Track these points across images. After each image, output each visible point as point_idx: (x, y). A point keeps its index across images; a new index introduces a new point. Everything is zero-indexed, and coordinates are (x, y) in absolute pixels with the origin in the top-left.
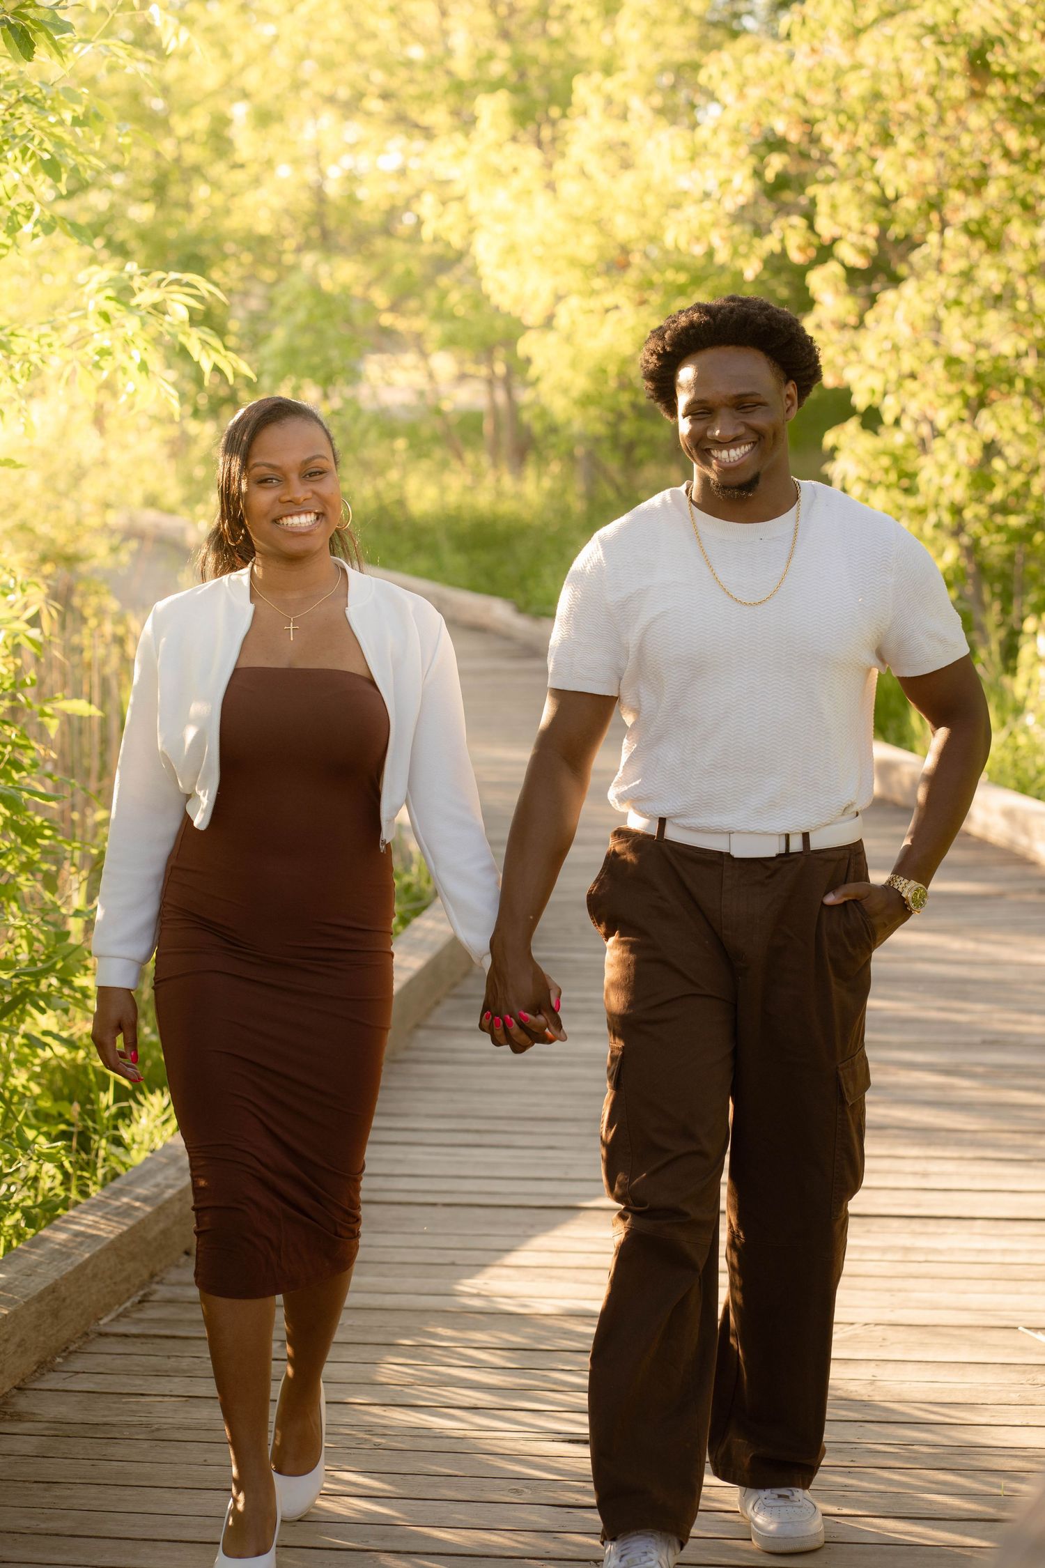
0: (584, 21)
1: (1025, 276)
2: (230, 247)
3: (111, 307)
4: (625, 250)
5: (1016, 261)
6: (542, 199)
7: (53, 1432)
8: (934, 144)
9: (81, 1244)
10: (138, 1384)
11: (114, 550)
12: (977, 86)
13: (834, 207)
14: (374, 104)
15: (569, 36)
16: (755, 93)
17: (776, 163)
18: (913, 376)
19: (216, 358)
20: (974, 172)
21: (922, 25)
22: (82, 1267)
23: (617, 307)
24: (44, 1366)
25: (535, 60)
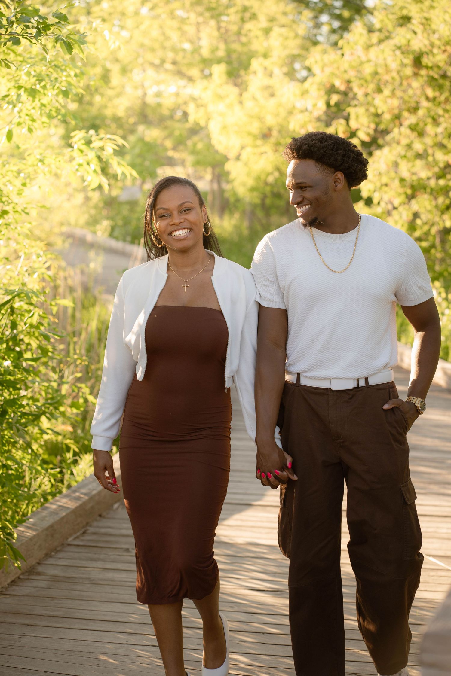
0: (257, 37)
1: (432, 147)
2: (108, 122)
3: (84, 147)
4: (270, 129)
5: (429, 141)
6: (237, 108)
7: (53, 580)
8: (399, 93)
9: (62, 510)
10: (84, 563)
11: (64, 242)
12: (416, 70)
13: (357, 117)
14: (168, 66)
15: (249, 43)
16: (328, 70)
17: (335, 98)
18: (386, 185)
19: (123, 168)
20: (413, 105)
21: (395, 46)
22: (63, 518)
23: (266, 152)
24: (48, 556)
25: (235, 51)
